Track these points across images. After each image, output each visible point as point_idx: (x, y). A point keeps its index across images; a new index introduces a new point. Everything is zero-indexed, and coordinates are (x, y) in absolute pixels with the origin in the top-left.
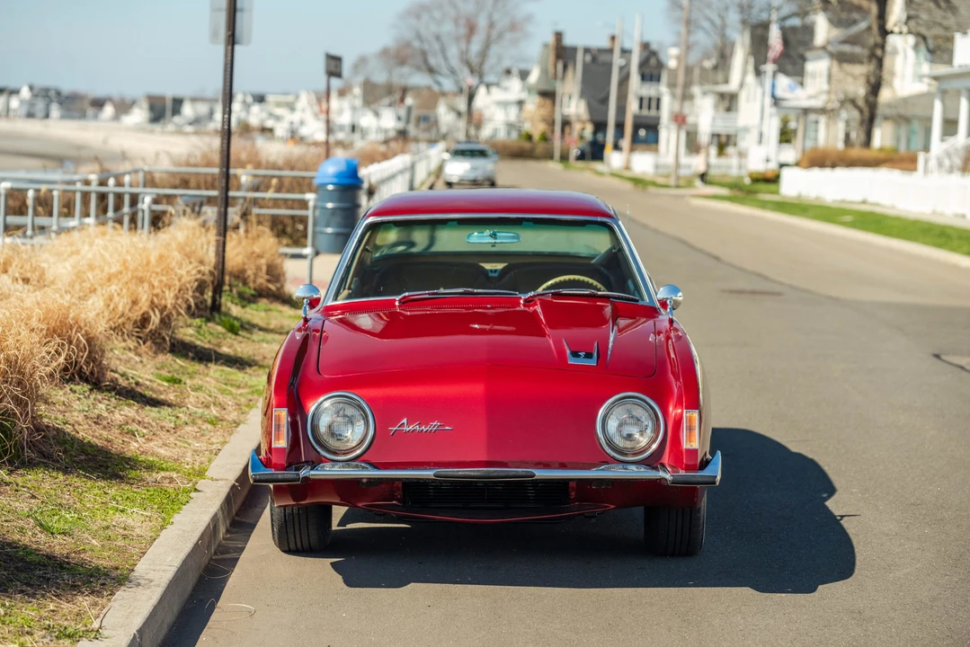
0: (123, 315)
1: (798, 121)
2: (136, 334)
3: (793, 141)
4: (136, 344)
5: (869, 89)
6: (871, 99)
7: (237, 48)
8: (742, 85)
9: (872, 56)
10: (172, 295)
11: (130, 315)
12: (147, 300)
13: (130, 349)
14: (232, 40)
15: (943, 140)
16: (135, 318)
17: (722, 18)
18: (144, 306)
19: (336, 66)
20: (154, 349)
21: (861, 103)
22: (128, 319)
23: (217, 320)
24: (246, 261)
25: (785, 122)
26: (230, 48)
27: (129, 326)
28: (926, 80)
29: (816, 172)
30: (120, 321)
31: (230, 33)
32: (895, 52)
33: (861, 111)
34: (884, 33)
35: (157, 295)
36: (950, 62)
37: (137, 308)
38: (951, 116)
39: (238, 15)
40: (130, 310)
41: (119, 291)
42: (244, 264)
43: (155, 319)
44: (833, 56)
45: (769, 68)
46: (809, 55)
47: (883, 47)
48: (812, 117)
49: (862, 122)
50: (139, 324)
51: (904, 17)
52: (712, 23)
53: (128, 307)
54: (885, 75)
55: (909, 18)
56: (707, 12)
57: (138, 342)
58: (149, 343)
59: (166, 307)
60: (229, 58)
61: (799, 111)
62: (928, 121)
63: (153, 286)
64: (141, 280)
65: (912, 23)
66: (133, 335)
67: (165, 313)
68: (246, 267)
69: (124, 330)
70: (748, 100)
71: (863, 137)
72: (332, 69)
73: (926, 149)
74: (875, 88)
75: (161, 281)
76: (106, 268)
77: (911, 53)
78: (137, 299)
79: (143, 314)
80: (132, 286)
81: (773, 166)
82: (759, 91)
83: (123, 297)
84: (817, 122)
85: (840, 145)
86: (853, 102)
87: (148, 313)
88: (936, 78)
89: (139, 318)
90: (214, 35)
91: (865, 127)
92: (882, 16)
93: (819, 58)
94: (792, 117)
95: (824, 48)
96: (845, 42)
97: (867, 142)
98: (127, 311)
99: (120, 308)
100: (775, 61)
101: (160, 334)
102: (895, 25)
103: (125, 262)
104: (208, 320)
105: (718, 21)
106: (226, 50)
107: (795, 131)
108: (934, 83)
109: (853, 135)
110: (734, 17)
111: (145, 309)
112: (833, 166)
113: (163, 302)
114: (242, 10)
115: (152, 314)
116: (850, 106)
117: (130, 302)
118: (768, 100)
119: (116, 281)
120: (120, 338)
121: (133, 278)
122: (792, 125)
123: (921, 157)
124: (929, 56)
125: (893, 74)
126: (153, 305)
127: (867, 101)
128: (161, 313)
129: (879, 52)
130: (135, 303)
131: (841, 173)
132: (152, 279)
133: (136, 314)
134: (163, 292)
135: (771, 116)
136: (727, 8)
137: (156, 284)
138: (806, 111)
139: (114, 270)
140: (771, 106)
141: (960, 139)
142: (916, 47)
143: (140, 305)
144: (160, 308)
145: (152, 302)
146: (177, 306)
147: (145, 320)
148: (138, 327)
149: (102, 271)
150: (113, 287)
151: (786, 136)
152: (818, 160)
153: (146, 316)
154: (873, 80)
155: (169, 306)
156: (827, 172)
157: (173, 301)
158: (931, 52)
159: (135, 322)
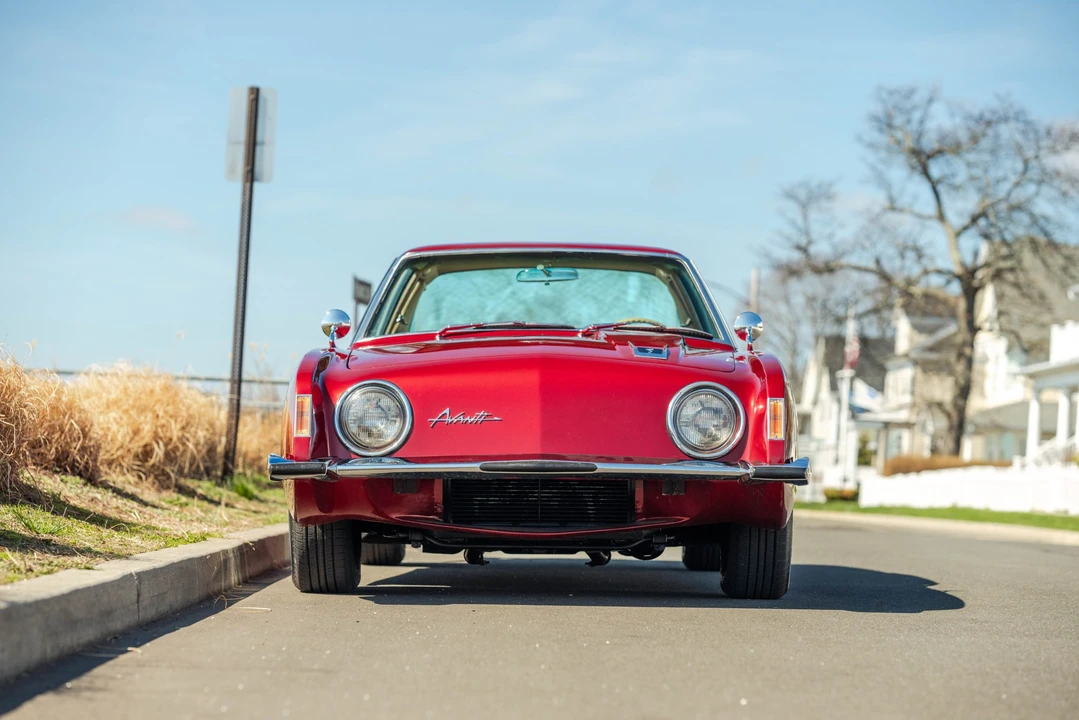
0: (122, 447)
1: (877, 440)
2: (135, 467)
3: (872, 463)
4: (136, 479)
5: (958, 392)
6: (960, 402)
7: (256, 185)
8: (815, 402)
9: (960, 355)
10: (179, 426)
11: (131, 446)
12: (148, 431)
13: (130, 483)
14: (251, 176)
15: (1040, 444)
16: (135, 449)
17: (794, 333)
18: (146, 436)
19: (365, 293)
20: (157, 484)
21: (949, 407)
22: (129, 450)
23: (229, 482)
24: (262, 448)
25: (864, 442)
26: (248, 184)
27: (128, 461)
28: (1022, 379)
29: (900, 479)
30: (119, 453)
31: (249, 168)
32: (985, 360)
33: (949, 416)
34: (973, 329)
35: (163, 426)
36: (1047, 359)
37: (137, 438)
38: (1048, 427)
39: (258, 149)
40: (130, 442)
41: (119, 420)
42: (260, 451)
43: (159, 452)
44: (915, 363)
45: (846, 373)
46: (889, 364)
47: (972, 346)
48: (894, 433)
49: (951, 428)
50: (141, 456)
51: (995, 314)
52: (782, 338)
53: (128, 439)
54: (975, 376)
55: (1000, 314)
56: (777, 326)
57: (140, 477)
58: (151, 479)
59: (171, 440)
60: (248, 196)
61: (881, 425)
62: (1022, 432)
63: (158, 416)
64: (142, 410)
65: (1003, 319)
66: (133, 470)
67: (170, 447)
68: (262, 454)
69: (123, 464)
70: (822, 419)
71: (951, 444)
72: (361, 295)
73: (1023, 453)
74: (964, 392)
75: (166, 412)
76: (104, 395)
77: (1004, 359)
78: (139, 430)
79: (145, 446)
80: (133, 413)
81: (850, 487)
82: (835, 407)
83: (122, 426)
84: (900, 438)
85: (926, 454)
86: (940, 405)
87: (151, 445)
88: (1032, 376)
89: (140, 450)
90: (231, 171)
91: (954, 434)
92: (971, 310)
93: (901, 367)
94: (872, 434)
95: (906, 355)
96: (932, 349)
97: (957, 449)
98: (126, 443)
99: (119, 437)
100: (853, 365)
101: (163, 470)
102: (986, 320)
103: (126, 389)
104: (219, 485)
105: (788, 335)
106: (244, 187)
107: (875, 452)
108: (1031, 382)
109: (940, 444)
110: (806, 331)
111: (147, 440)
112: (918, 471)
113: (168, 434)
114: (263, 143)
115: (155, 446)
116: (936, 411)
117: (130, 432)
118: (845, 413)
119: (115, 407)
120: (118, 469)
121: (133, 407)
122: (872, 446)
123: (1017, 460)
124: (1023, 357)
125: (983, 374)
126: (156, 437)
127: (955, 405)
128: (166, 445)
129: (967, 351)
130: (136, 432)
131: (927, 477)
132: (156, 408)
133: (137, 445)
134: (168, 421)
135: (848, 430)
136: (798, 322)
137: (161, 414)
138: (887, 425)
139: (113, 396)
140: (849, 419)
141: (1061, 441)
142: (1009, 350)
143: (142, 434)
144: (165, 440)
145: (156, 433)
146: (184, 440)
147: (147, 453)
148: (140, 461)
149: (100, 398)
150: (113, 415)
151: (864, 458)
152: (901, 467)
153: (148, 448)
154: (962, 382)
155: (175, 439)
156: (913, 477)
157: (180, 434)
158: (1026, 351)
159: (136, 456)
